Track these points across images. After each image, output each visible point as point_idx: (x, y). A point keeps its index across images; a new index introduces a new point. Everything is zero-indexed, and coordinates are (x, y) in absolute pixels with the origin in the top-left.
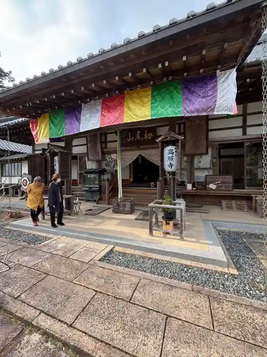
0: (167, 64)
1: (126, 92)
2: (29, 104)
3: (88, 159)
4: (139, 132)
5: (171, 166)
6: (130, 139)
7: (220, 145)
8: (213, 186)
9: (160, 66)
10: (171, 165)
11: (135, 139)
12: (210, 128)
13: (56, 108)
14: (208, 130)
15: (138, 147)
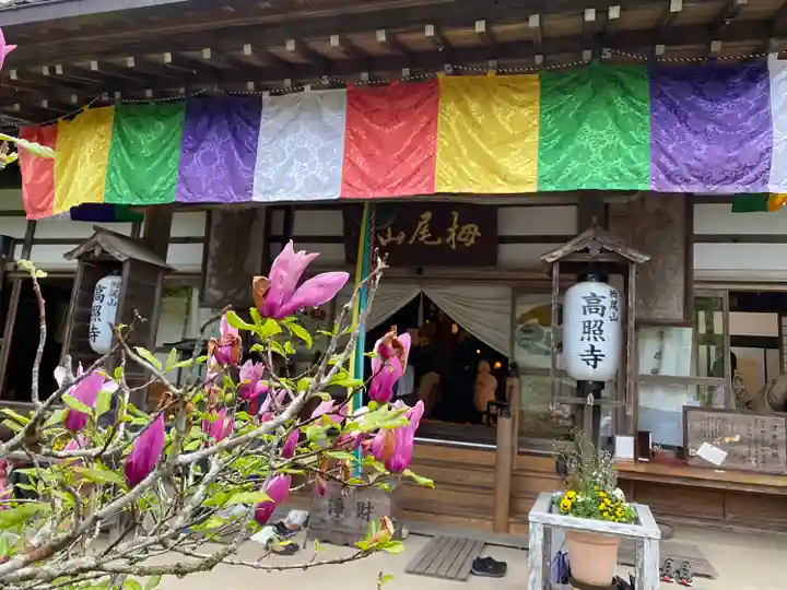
0: (614, 13)
1: (441, 76)
2: (52, 70)
3: (201, 298)
4: (428, 216)
5: (596, 360)
6: (390, 239)
7: (732, 294)
8: (710, 453)
9: (590, 15)
10: (595, 357)
11: (408, 237)
12: (697, 231)
13: (149, 93)
14: (690, 239)
15: (420, 271)
